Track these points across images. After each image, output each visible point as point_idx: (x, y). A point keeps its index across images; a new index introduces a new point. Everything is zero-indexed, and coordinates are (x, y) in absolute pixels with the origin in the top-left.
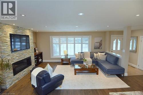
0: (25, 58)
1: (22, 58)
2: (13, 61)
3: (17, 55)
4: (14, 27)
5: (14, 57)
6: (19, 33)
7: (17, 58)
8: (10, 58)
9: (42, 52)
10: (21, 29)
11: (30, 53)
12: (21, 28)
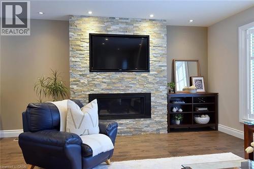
0: (130, 92)
1: (119, 90)
2: (92, 90)
3: (104, 80)
4: (101, 20)
5: (96, 82)
6: (116, 30)
7: (104, 86)
8: (86, 82)
9: (216, 94)
10: (121, 22)
11: (150, 83)
12: (120, 19)
